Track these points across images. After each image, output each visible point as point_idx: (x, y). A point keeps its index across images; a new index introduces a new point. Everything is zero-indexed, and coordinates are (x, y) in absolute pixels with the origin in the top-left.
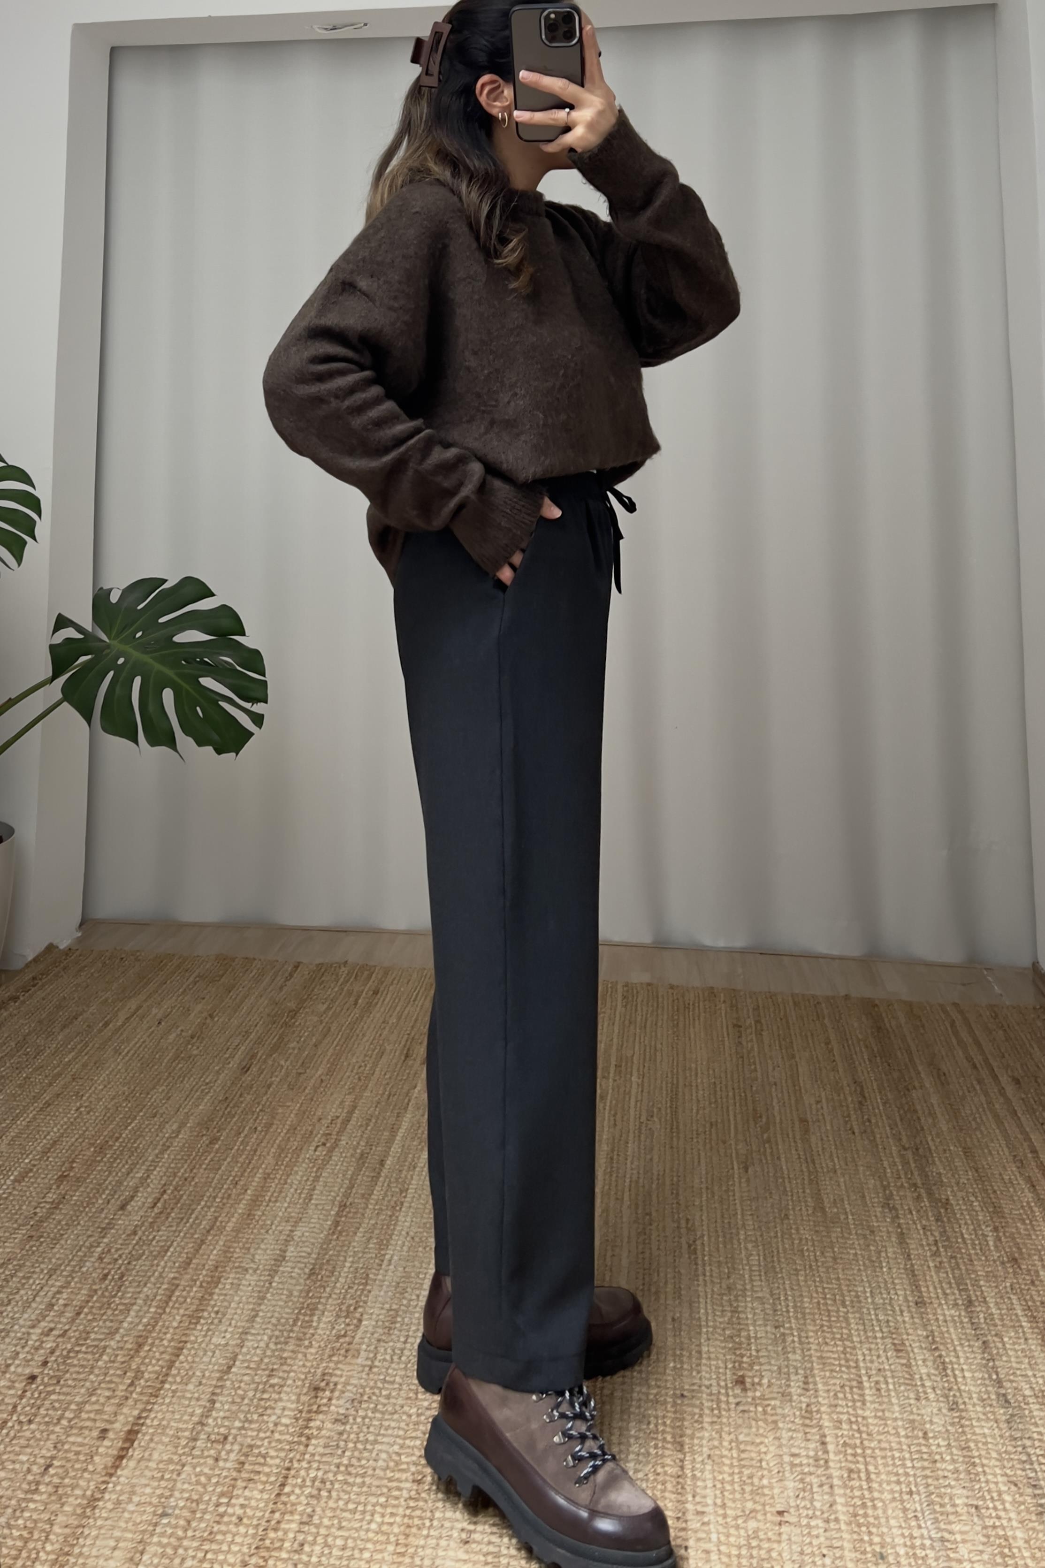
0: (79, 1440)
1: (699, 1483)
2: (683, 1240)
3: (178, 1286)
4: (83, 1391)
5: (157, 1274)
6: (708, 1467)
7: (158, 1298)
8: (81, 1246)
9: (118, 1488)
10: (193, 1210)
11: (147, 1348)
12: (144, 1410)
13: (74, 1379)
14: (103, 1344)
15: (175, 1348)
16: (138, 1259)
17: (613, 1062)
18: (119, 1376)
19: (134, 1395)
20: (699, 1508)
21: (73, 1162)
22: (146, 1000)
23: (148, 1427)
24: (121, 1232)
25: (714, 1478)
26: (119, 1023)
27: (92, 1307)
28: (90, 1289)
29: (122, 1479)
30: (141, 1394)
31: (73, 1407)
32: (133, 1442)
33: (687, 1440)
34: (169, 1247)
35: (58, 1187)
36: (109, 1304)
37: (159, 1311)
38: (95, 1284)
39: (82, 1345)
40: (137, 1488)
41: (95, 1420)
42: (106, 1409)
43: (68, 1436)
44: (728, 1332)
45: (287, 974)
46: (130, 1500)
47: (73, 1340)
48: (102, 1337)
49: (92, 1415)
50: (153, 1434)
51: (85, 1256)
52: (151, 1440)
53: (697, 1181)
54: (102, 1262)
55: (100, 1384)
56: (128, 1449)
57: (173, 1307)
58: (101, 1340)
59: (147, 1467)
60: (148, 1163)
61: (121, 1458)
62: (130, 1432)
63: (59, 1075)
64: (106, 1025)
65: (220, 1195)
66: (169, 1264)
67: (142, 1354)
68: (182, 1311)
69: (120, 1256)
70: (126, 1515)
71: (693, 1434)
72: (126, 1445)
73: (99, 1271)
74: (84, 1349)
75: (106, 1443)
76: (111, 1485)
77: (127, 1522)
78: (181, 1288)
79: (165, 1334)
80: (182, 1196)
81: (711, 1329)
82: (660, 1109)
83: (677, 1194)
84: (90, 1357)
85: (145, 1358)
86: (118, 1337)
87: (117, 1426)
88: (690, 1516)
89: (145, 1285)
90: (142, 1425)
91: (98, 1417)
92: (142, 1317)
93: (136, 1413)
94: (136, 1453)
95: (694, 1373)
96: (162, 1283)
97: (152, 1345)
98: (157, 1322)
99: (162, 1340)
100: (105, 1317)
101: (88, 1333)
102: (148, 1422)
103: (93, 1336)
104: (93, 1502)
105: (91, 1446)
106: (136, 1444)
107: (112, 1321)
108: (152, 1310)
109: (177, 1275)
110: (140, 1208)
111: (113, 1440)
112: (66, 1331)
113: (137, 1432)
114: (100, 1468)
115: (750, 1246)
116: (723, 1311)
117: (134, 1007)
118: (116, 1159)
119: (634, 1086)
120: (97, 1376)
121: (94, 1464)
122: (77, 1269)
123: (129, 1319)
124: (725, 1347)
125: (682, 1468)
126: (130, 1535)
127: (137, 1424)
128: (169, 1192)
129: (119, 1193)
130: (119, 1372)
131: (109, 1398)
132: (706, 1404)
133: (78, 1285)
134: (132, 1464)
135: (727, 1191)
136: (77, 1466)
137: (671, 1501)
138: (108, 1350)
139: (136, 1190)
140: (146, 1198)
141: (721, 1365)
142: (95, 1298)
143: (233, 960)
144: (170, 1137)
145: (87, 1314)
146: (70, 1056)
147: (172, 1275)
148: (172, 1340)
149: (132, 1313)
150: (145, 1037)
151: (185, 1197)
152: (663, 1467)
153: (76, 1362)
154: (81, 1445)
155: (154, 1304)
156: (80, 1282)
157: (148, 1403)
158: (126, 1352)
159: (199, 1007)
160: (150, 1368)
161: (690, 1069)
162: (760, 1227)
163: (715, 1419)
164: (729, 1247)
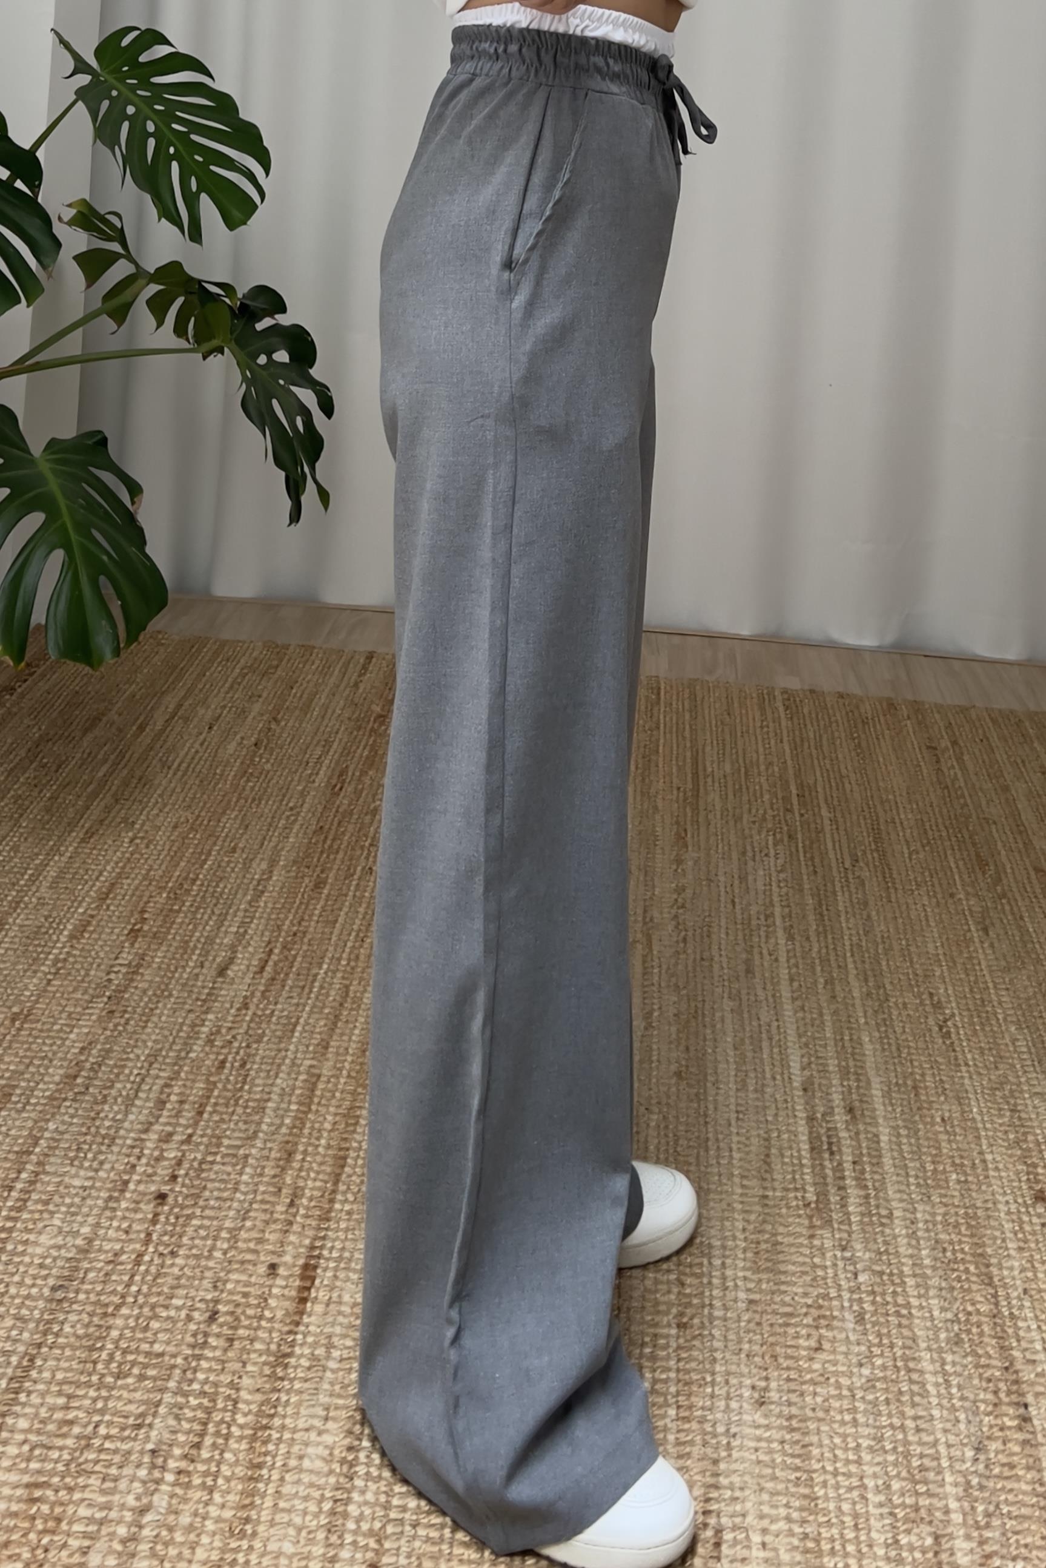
0: (244, 1278)
1: (1020, 1324)
2: (931, 1021)
3: (319, 1076)
4: (232, 1213)
5: (287, 1061)
6: (1027, 1304)
7: (298, 1092)
8: (182, 1024)
9: (310, 1339)
10: (316, 975)
11: (299, 1157)
12: (315, 1238)
13: (218, 1199)
14: (241, 1152)
15: (335, 1157)
16: (259, 1041)
17: (794, 792)
18: (274, 1194)
19: (298, 1219)
20: (1029, 1356)
21: (143, 911)
22: (185, 698)
23: (328, 1259)
24: (228, 1005)
25: (1036, 1317)
26: (158, 727)
27: (216, 1104)
28: (207, 1081)
29: (312, 1328)
30: (307, 1216)
31: (224, 1234)
32: (313, 1279)
33: (994, 1271)
34: (295, 1025)
35: (132, 945)
36: (237, 1101)
37: (302, 1108)
38: (211, 1074)
39: (216, 1154)
40: (335, 1340)
41: (256, 1252)
42: (267, 1235)
43: (229, 1272)
44: (1012, 1136)
45: (359, 667)
46: (328, 1357)
47: (202, 1148)
48: (238, 1143)
49: (252, 1245)
50: (336, 1269)
51: (189, 1037)
52: (336, 1277)
53: (931, 946)
54: (212, 1046)
55: (251, 1204)
56: (309, 1289)
57: (319, 1104)
58: (239, 1147)
59: (340, 1313)
60: (241, 914)
61: (303, 1300)
62: (306, 1267)
63: (95, 795)
64: (141, 728)
65: (345, 956)
66: (301, 1048)
67: (296, 1165)
68: (332, 1109)
69: (234, 1037)
70: (328, 1374)
71: (1000, 1264)
72: (308, 1284)
73: (212, 1057)
74: (218, 1158)
75: (279, 1282)
76: (299, 1337)
77: (332, 1384)
78: (323, 1079)
79: (318, 1139)
80: (295, 957)
81: (990, 1133)
82: (864, 852)
83: (911, 962)
84: (229, 1169)
85: (300, 1170)
86: (259, 1144)
87: (288, 1258)
88: (1018, 1366)
89: (277, 1077)
90: (319, 1257)
91: (259, 1247)
92: (282, 1117)
93: (307, 1242)
94: (321, 1294)
95: (984, 1188)
96: (299, 1073)
97: (305, 1153)
98: (303, 1124)
99: (317, 1146)
100: (235, 1118)
101: (219, 1138)
102: (325, 1253)
103: (226, 1142)
104: (282, 1358)
105: (262, 1285)
106: (317, 1282)
107: (246, 1122)
108: (294, 1107)
109: (314, 1063)
110: (245, 974)
111: (287, 1278)
112: (190, 1136)
113: (315, 1267)
114: (279, 1314)
115: (1013, 1029)
116: (1000, 1110)
117: (172, 707)
118: (198, 908)
119: (827, 822)
120: (245, 1194)
121: (272, 1309)
122: (183, 1054)
123: (267, 1120)
124: (1011, 1156)
125: (997, 1304)
126: (341, 1402)
127: (313, 1257)
128: (276, 951)
129: (213, 953)
130: (271, 1189)
131: (267, 1222)
132: (1008, 1226)
133: (191, 1077)
134: (319, 1308)
135: (970, 958)
136: (250, 1312)
137: (993, 1347)
138: (251, 1161)
139: (233, 949)
140: (249, 959)
141: (1013, 1177)
142: (216, 1093)
143: (287, 647)
144: (259, 881)
145: (211, 1113)
146: (104, 769)
147: (308, 1063)
148: (328, 1147)
149: (268, 1111)
150: (197, 746)
151: (299, 959)
152: (973, 1304)
153: (213, 1176)
154: (248, 1284)
155: (294, 1099)
156: (191, 1072)
157: (319, 1229)
158: (272, 1163)
159: (257, 708)
160: (310, 1183)
161: (888, 800)
162: (1020, 1005)
163: (1022, 1244)
164: (988, 1029)
